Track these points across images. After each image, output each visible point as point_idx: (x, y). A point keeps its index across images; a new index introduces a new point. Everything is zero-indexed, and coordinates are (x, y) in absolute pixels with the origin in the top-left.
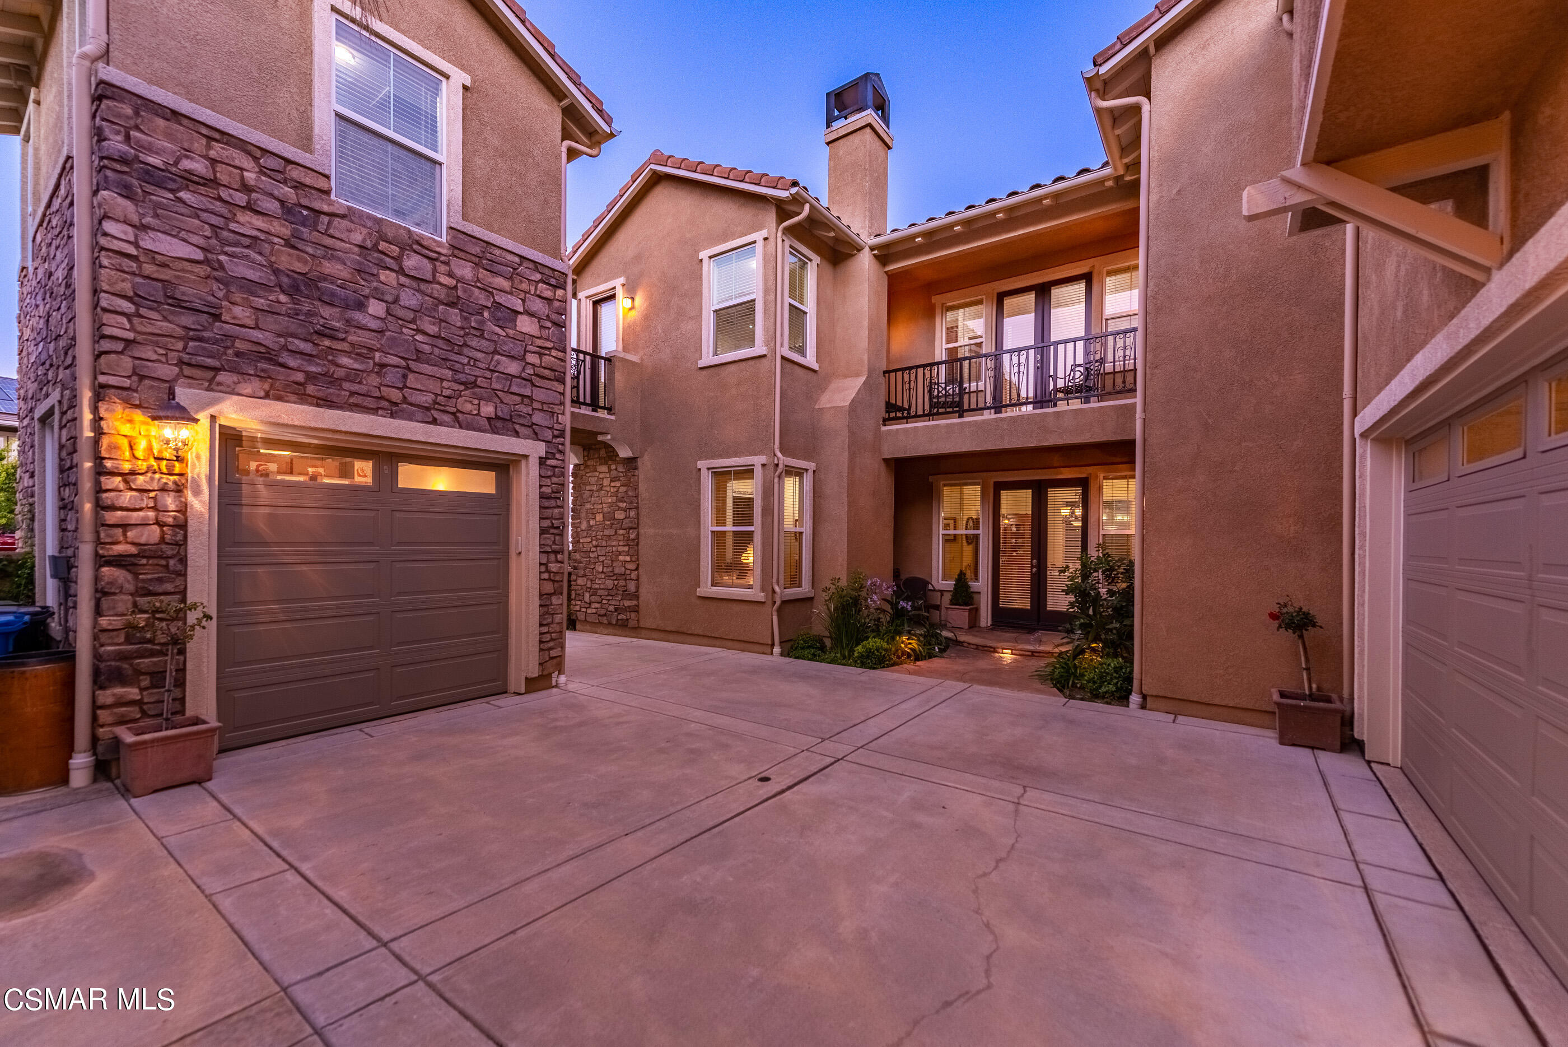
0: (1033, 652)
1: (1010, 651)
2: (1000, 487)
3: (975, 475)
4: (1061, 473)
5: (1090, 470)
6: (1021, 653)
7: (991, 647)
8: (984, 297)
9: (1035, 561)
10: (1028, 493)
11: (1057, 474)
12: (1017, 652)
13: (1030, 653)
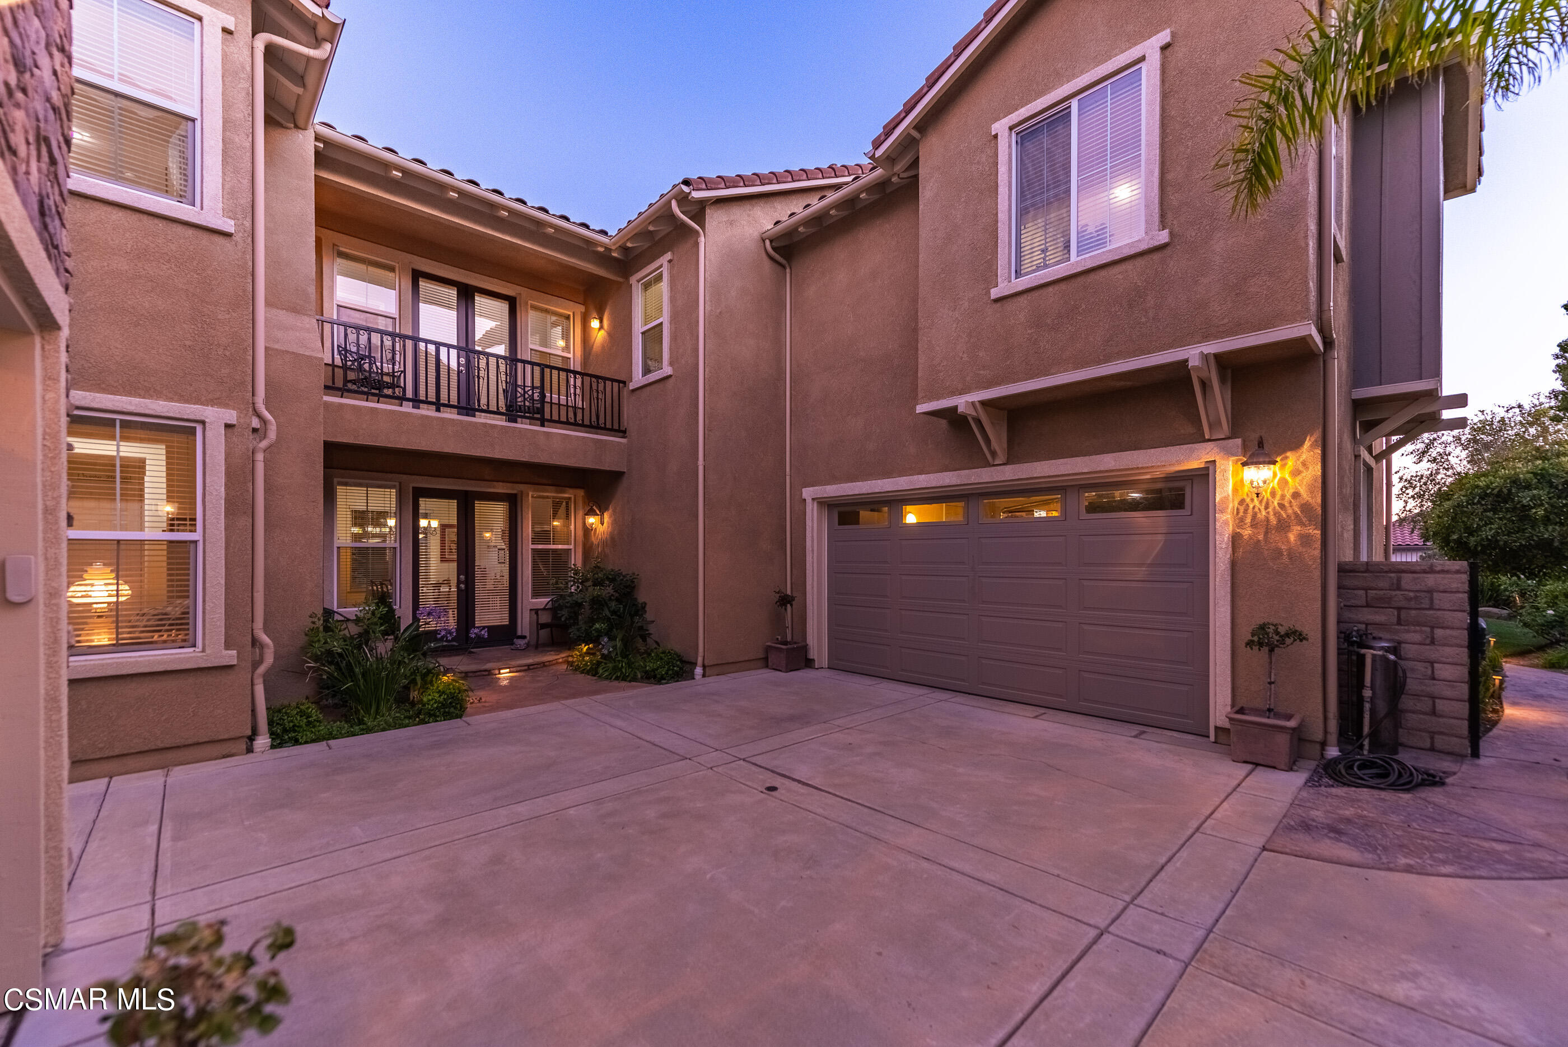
0: (528, 666)
1: (508, 670)
2: (420, 493)
3: (390, 476)
4: (494, 487)
5: (522, 487)
6: (519, 669)
7: (485, 671)
8: (397, 265)
9: (462, 577)
10: (454, 503)
11: (490, 488)
12: (514, 669)
13: (526, 668)
